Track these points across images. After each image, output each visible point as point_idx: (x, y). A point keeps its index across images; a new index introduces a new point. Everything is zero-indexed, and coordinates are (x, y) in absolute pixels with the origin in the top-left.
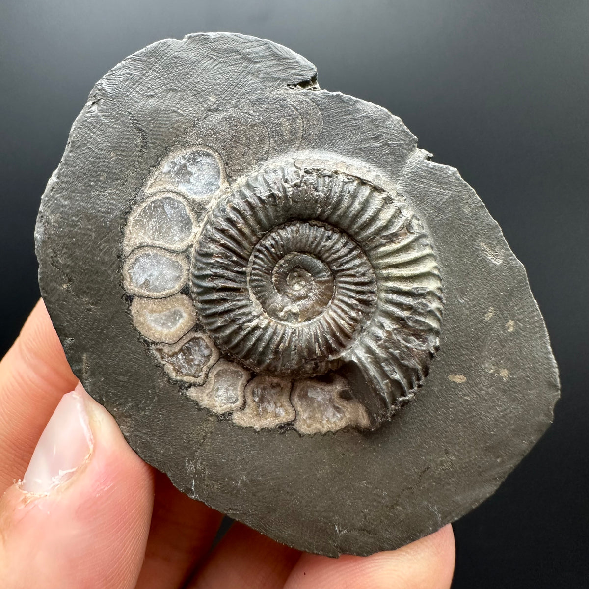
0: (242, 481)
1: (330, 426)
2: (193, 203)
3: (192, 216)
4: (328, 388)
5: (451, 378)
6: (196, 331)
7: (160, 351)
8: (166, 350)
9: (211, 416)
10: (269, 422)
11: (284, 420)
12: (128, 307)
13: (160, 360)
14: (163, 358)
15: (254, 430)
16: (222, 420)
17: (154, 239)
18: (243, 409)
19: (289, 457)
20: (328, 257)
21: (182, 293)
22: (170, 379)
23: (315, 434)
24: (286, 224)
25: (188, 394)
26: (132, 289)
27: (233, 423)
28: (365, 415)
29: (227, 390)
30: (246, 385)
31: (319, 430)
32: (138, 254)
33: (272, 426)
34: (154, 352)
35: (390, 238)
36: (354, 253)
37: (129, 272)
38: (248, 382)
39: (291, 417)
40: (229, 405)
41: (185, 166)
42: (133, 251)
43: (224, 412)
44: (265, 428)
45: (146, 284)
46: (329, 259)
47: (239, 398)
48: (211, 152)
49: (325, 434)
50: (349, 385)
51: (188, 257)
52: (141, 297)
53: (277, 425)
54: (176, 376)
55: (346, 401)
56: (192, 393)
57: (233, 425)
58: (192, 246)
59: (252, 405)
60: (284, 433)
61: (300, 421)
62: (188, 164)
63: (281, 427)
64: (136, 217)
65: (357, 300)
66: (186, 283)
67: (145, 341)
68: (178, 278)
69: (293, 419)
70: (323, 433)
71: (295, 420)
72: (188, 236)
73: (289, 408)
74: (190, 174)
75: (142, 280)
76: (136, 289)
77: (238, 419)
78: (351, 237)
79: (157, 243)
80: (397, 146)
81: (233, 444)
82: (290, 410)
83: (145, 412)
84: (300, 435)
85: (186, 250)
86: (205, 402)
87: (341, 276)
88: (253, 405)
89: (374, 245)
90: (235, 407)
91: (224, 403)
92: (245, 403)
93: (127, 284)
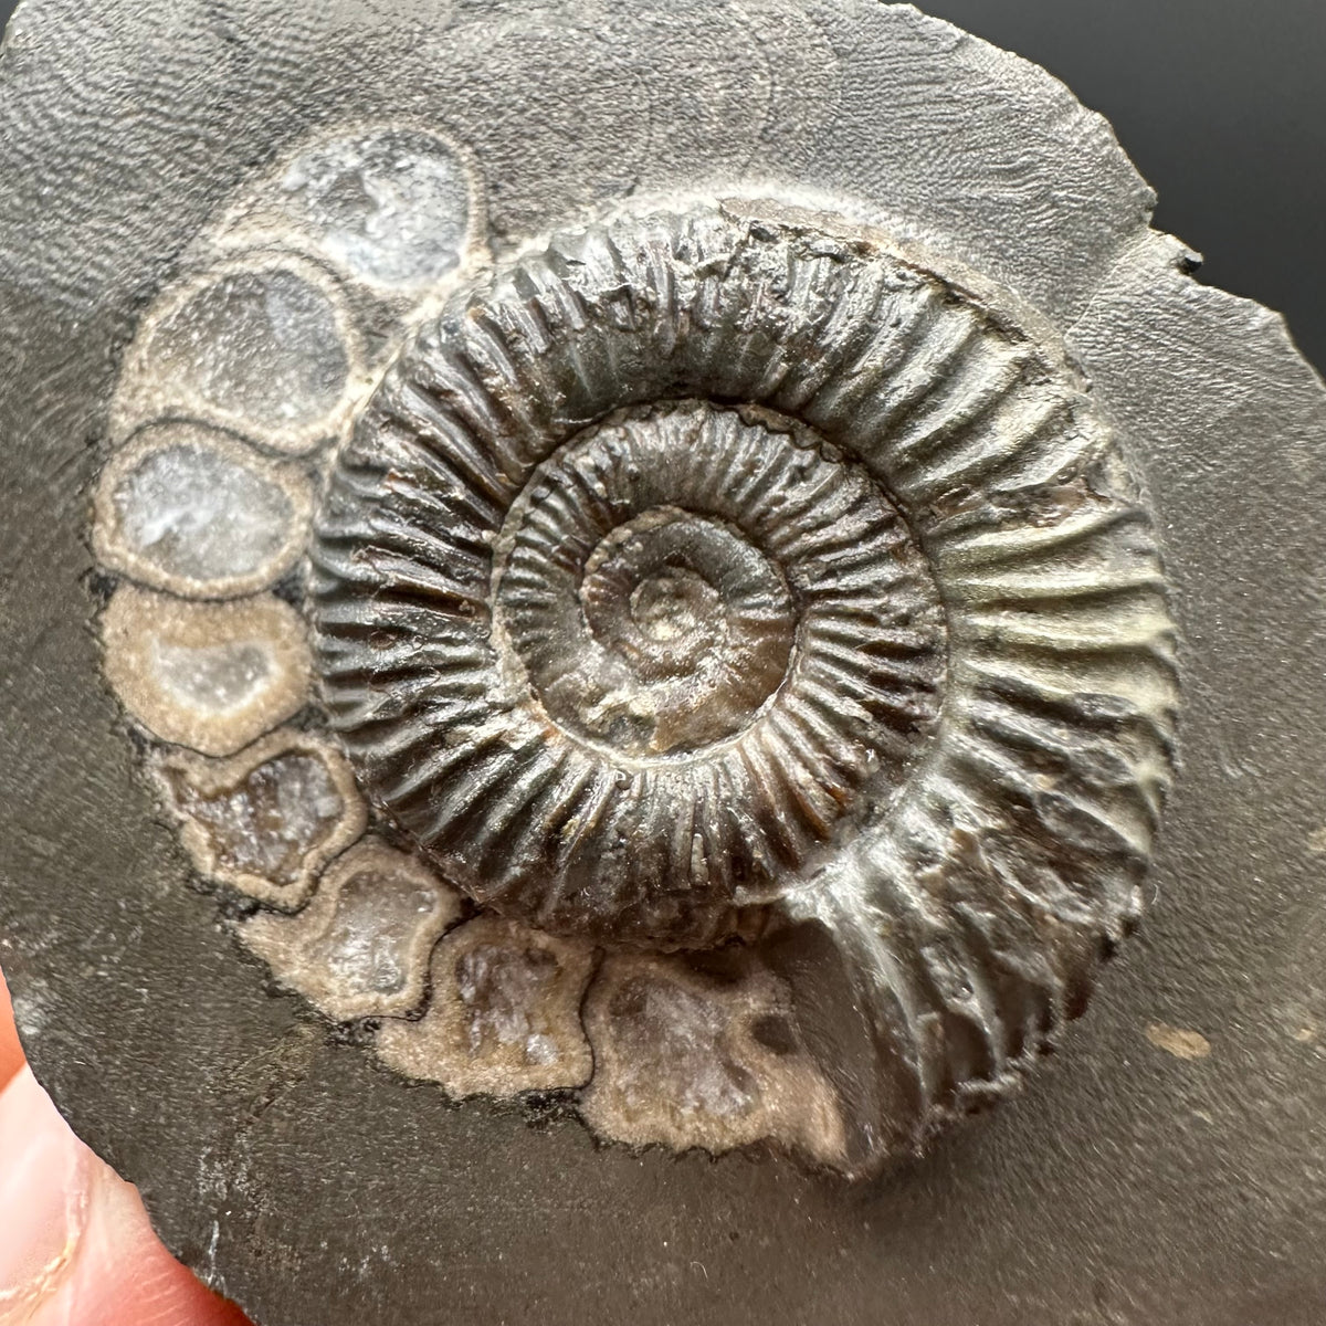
0: (376, 1261)
1: (704, 1129)
2: (360, 301)
3: (351, 339)
4: (713, 1000)
5: (1155, 1033)
6: (302, 728)
7: (176, 774)
8: (195, 776)
9: (308, 1020)
10: (499, 1077)
11: (551, 1081)
12: (97, 614)
13: (170, 805)
14: (181, 800)
15: (444, 1095)
16: (342, 1042)
17: (214, 399)
18: (419, 1019)
19: (548, 1211)
20: (788, 541)
21: (276, 593)
22: (193, 873)
23: (649, 1147)
24: (658, 405)
25: (243, 933)
26: (117, 556)
27: (376, 1058)
28: (831, 1116)
29: (376, 943)
30: (440, 939)
31: (664, 1135)
32: (155, 442)
33: (505, 1092)
34: (156, 775)
35: (1020, 505)
36: (880, 540)
37: (119, 496)
38: (450, 928)
39: (575, 1074)
40: (372, 997)
41: (355, 177)
42: (139, 430)
43: (350, 1016)
44: (483, 1095)
45: (165, 547)
46: (786, 551)
47: (410, 978)
48: (447, 140)
49: (683, 1155)
50: (793, 1002)
51: (313, 475)
52: (143, 586)
53: (523, 1093)
54: (216, 867)
55: (773, 1056)
56: (258, 933)
57: (376, 1064)
58: (334, 441)
59: (449, 1012)
60: (541, 1124)
61: (603, 1093)
62: (368, 173)
63: (535, 1103)
64: (167, 318)
65: (867, 706)
66: (294, 565)
67: (132, 732)
68: (274, 541)
69: (579, 1081)
70: (677, 1149)
71: (586, 1086)
72: (327, 409)
73: (573, 1042)
74: (368, 203)
75: (154, 531)
76: (132, 558)
77: (392, 1045)
78: (882, 483)
79: (223, 416)
80: (1084, 209)
81: (363, 1129)
82: (576, 1048)
84: (596, 1141)
85: (316, 453)
86: (295, 972)
87: (826, 615)
88: (453, 1010)
89: (958, 519)
90: (392, 1005)
91: (359, 986)
92: (427, 998)
93: (105, 536)
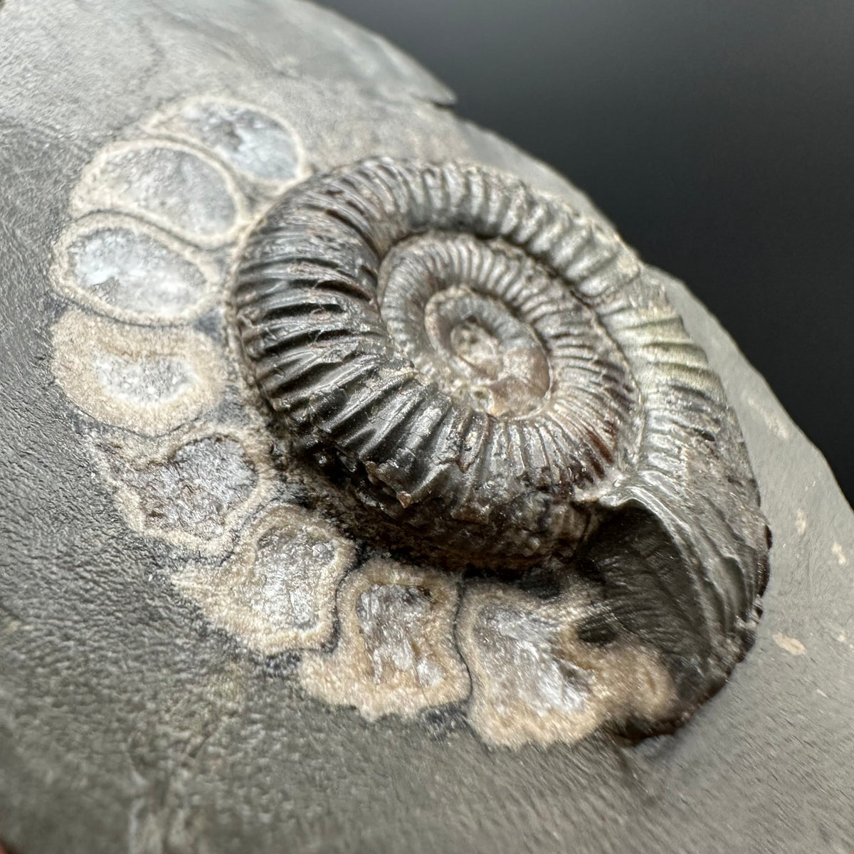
1: (558, 726)
3: (238, 198)
4: (544, 611)
5: (778, 639)
7: (110, 449)
8: (131, 450)
9: (236, 658)
10: (401, 699)
11: (442, 698)
12: (47, 325)
13: (105, 473)
14: (116, 470)
15: (360, 717)
16: (270, 676)
17: (147, 207)
18: (332, 651)
20: (533, 309)
21: (196, 327)
22: (126, 531)
23: (523, 748)
25: (174, 579)
26: (69, 287)
27: (301, 689)
29: (289, 587)
30: (342, 580)
31: (532, 735)
32: (105, 222)
33: (409, 712)
34: (93, 450)
37: (73, 250)
38: (347, 571)
39: (458, 689)
40: (291, 634)
41: (230, 124)
42: (91, 213)
43: (275, 650)
44: (392, 714)
45: (110, 287)
46: (534, 315)
47: (321, 613)
49: (549, 751)
50: (605, 597)
51: (220, 262)
52: (89, 311)
53: (422, 710)
54: (147, 525)
55: (597, 650)
56: (188, 580)
57: (299, 694)
58: (233, 244)
59: (355, 643)
60: (442, 736)
61: (481, 704)
62: (239, 125)
63: (433, 718)
64: (116, 156)
65: (607, 390)
66: (212, 310)
67: (72, 416)
68: (186, 298)
69: (463, 693)
70: (544, 745)
71: (468, 700)
73: (452, 663)
74: (239, 138)
75: (99, 277)
76: (80, 291)
78: (571, 287)
79: (153, 217)
82: (454, 667)
83: (25, 623)
84: (485, 748)
85: (220, 250)
86: (222, 612)
87: (565, 347)
88: (357, 641)
89: (616, 306)
90: (310, 638)
91: (279, 623)
92: (336, 631)
93: (60, 273)
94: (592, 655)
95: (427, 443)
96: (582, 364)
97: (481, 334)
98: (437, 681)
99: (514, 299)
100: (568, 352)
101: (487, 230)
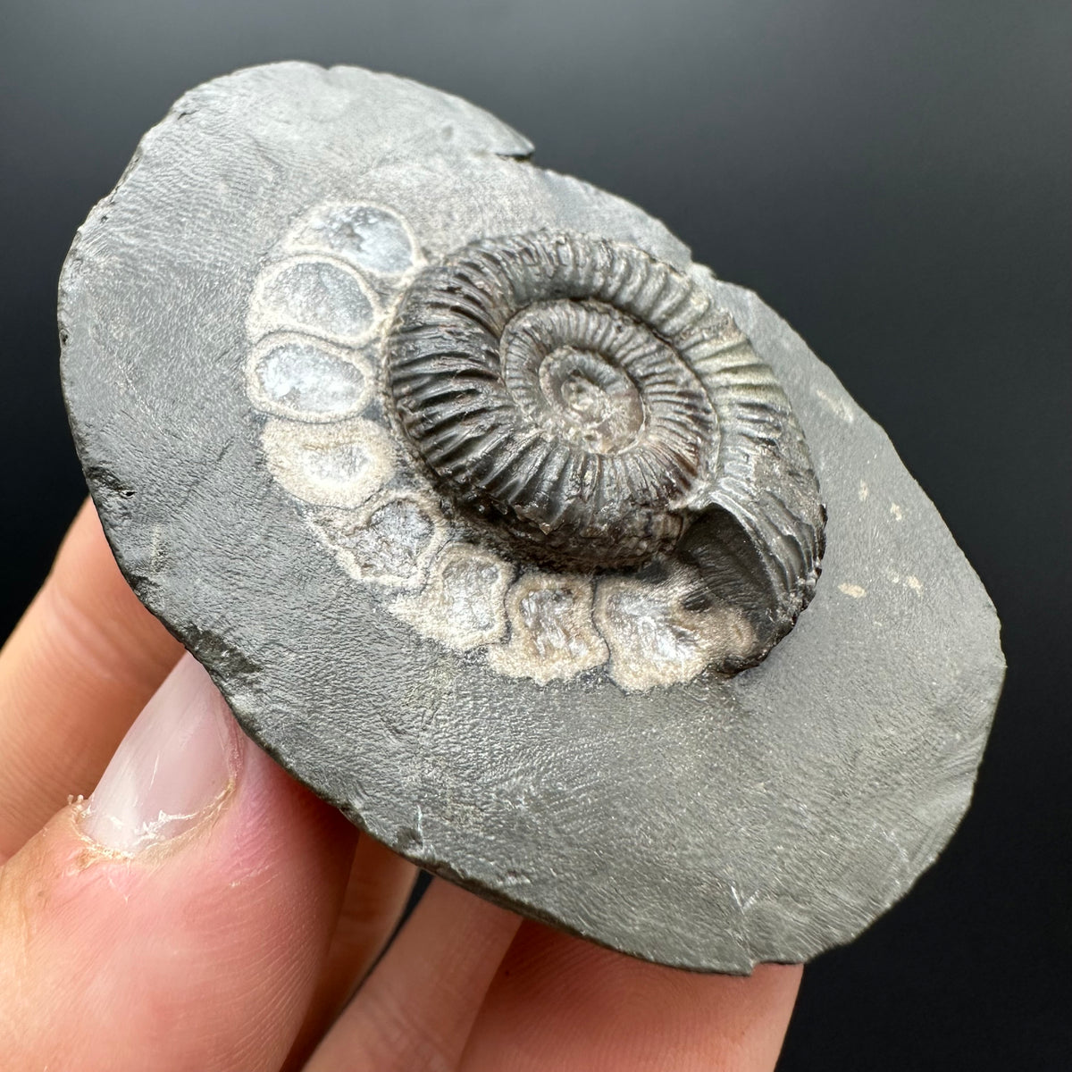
0: (529, 797)
1: (675, 672)
2: (370, 279)
3: (370, 295)
4: (657, 592)
5: (843, 587)
6: (399, 486)
7: (325, 523)
8: (338, 521)
9: (443, 656)
10: (563, 668)
11: (588, 664)
12: (257, 436)
13: (325, 541)
14: (332, 538)
15: (535, 684)
16: (469, 664)
17: (304, 321)
18: (508, 642)
19: (614, 740)
20: (624, 356)
21: (364, 417)
22: (349, 581)
23: (652, 689)
25: (391, 609)
26: (264, 403)
27: (492, 670)
29: (470, 603)
30: (507, 592)
31: (657, 681)
32: (274, 343)
33: (568, 676)
34: (313, 526)
35: (714, 332)
37: (258, 371)
38: (509, 585)
39: (600, 656)
40: (478, 634)
41: (349, 225)
42: (265, 336)
43: (469, 647)
44: (556, 679)
45: (294, 396)
46: (626, 360)
47: (496, 617)
49: (670, 690)
51: (370, 357)
52: (283, 418)
53: (577, 674)
54: (363, 574)
55: (698, 614)
56: (401, 608)
57: (490, 673)
58: (377, 340)
59: (523, 635)
60: (592, 689)
61: (618, 664)
62: (356, 224)
63: (585, 678)
64: (270, 281)
66: (373, 400)
67: (291, 502)
68: (351, 394)
69: (604, 660)
70: (666, 687)
71: (609, 663)
72: (368, 328)
73: (593, 638)
74: (362, 240)
75: (283, 390)
76: (273, 404)
77: (498, 660)
78: (654, 329)
79: (311, 329)
81: (496, 715)
82: (597, 642)
84: (624, 692)
85: (366, 347)
86: (428, 626)
87: (653, 384)
88: (524, 633)
89: (692, 340)
90: (491, 635)
91: (469, 628)
92: (509, 628)
93: (255, 392)
94: (695, 619)
95: (557, 486)
96: (668, 398)
97: (585, 384)
98: (584, 652)
99: (609, 349)
100: (657, 388)
101: (579, 293)
